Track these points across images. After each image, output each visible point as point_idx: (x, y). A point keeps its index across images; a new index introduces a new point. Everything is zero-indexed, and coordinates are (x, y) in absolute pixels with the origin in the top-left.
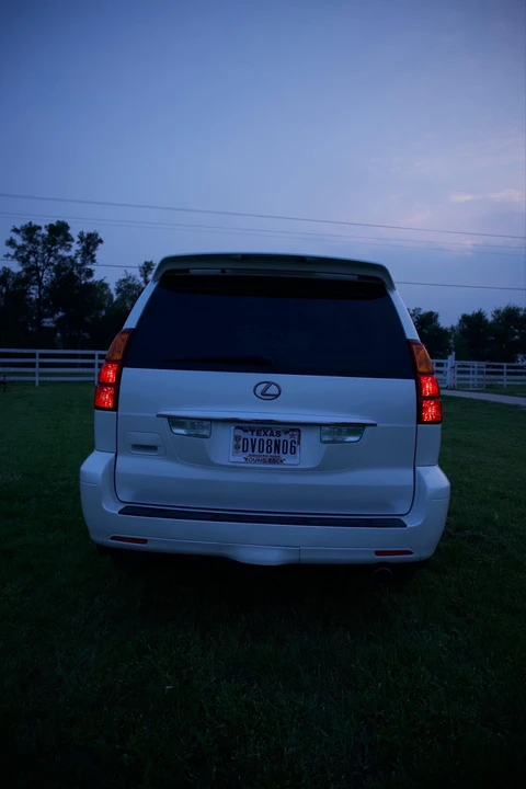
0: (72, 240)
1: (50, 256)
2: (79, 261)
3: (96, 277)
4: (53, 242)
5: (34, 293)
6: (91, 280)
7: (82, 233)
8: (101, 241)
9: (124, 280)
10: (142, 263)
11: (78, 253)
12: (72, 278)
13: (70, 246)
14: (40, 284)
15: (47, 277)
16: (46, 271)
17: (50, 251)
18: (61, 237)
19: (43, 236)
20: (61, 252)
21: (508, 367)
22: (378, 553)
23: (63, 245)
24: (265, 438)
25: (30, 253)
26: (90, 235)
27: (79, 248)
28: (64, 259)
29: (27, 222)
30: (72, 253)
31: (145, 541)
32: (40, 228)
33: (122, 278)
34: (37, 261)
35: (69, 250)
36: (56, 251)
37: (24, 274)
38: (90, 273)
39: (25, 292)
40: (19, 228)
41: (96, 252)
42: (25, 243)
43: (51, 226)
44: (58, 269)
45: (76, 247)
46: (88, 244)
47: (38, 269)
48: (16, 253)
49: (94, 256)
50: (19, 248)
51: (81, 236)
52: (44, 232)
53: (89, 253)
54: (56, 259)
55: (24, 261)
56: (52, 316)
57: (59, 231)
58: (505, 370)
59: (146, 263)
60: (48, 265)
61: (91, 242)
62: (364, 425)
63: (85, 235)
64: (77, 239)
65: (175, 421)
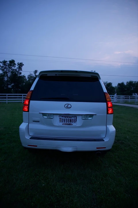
0: (16, 65)
1: (10, 69)
2: (18, 70)
4: (11, 65)
5: (6, 79)
6: (21, 75)
7: (18, 63)
8: (23, 65)
9: (30, 75)
10: (34, 71)
11: (17, 68)
12: (16, 75)
13: (15, 66)
14: (7, 76)
15: (9, 74)
16: (9, 73)
17: (10, 68)
18: (13, 64)
19: (8, 64)
20: (13, 68)
21: (130, 97)
22: (97, 148)
23: (13, 66)
24: (68, 119)
25: (5, 68)
26: (20, 63)
27: (18, 67)
28: (14, 70)
29: (4, 60)
30: (16, 68)
31: (36, 146)
32: (7, 61)
33: (29, 74)
34: (6, 70)
35: (15, 67)
36: (12, 67)
37: (3, 74)
38: (21, 73)
39: (3, 79)
40: (1, 61)
41: (22, 68)
42: (3, 65)
43: (10, 61)
44: (12, 72)
45: (17, 66)
46: (20, 66)
47: (7, 72)
50: (2, 67)
51: (18, 64)
52: (8, 62)
53: (20, 68)
54: (12, 70)
55: (3, 70)
56: (11, 85)
57: (12, 62)
58: (130, 98)
59: (35, 70)
60: (9, 71)
61: (21, 65)
62: (93, 115)
63: (19, 63)
64: (17, 64)
65: (44, 114)
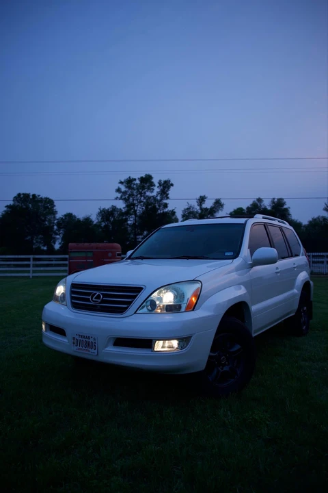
0: (154, 185)
1: (141, 196)
2: (159, 198)
3: (170, 208)
4: (143, 188)
5: (131, 221)
6: (166, 210)
7: (160, 181)
8: (172, 185)
9: (187, 209)
10: (198, 197)
11: (158, 193)
12: (155, 209)
13: (153, 189)
14: (136, 214)
15: (140, 209)
16: (139, 206)
17: (141, 193)
18: (148, 184)
19: (137, 184)
20: (148, 194)
23: (149, 189)
25: (130, 195)
26: (165, 182)
27: (159, 190)
28: (149, 198)
29: (128, 177)
30: (154, 194)
32: (135, 180)
33: (186, 207)
34: (133, 200)
35: (152, 192)
36: (145, 193)
37: (124, 210)
38: (166, 206)
39: (126, 220)
40: (123, 181)
41: (169, 192)
42: (127, 189)
43: (142, 178)
44: (147, 205)
45: (157, 190)
46: (164, 187)
47: (134, 205)
48: (121, 196)
49: (168, 194)
50: (123, 193)
51: (160, 183)
52: (138, 182)
53: (165, 193)
54: (145, 198)
55: (126, 200)
56: (141, 234)
57: (147, 181)
59: (201, 197)
60: (141, 202)
61: (166, 186)
63: (162, 182)
64: (157, 185)
